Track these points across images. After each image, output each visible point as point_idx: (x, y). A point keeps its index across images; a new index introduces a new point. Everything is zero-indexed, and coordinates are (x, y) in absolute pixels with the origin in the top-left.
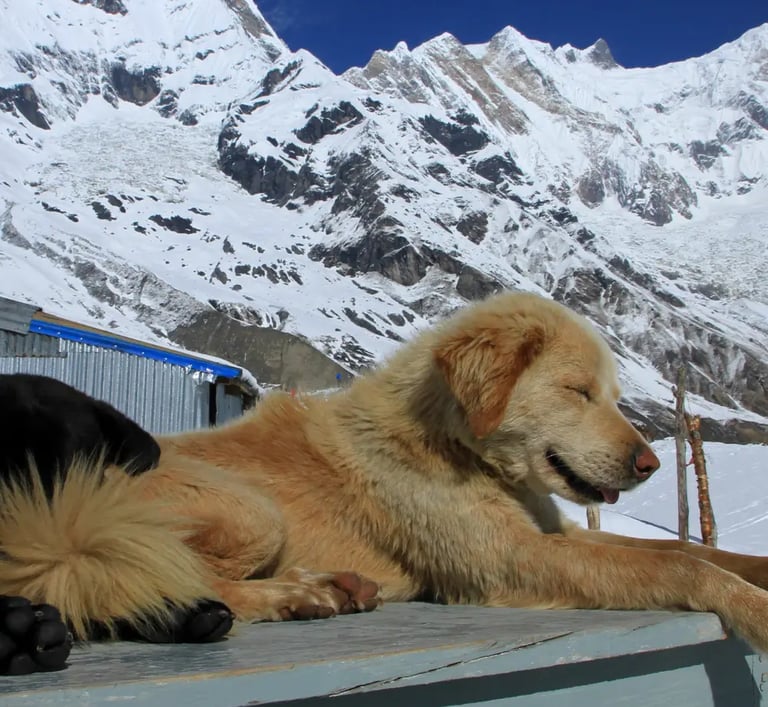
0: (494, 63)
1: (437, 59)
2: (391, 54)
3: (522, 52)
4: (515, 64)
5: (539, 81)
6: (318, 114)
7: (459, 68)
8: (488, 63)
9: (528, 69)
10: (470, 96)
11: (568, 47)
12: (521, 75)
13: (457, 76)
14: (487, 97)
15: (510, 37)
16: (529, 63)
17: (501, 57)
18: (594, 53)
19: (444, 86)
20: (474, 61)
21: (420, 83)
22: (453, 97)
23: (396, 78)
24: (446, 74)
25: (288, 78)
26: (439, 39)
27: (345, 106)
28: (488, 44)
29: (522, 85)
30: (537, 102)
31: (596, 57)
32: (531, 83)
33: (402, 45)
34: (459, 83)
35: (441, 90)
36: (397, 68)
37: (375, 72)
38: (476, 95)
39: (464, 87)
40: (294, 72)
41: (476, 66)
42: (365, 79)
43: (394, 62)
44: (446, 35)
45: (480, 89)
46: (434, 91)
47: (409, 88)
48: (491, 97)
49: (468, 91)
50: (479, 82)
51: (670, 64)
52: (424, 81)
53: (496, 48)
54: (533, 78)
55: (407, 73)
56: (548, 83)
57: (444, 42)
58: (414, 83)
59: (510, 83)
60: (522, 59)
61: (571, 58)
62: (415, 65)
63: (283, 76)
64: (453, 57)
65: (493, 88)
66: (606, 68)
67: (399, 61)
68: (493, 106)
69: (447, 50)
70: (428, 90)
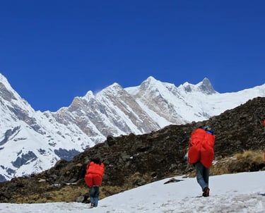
0: (142, 97)
1: (110, 97)
2: (83, 98)
3: (157, 91)
4: (154, 97)
5: (166, 106)
6: (20, 156)
7: (122, 101)
8: (139, 97)
9: (160, 99)
10: (127, 117)
11: (186, 84)
12: (156, 103)
13: (121, 106)
14: (137, 116)
15: (151, 83)
16: (160, 96)
17: (146, 93)
18: (202, 86)
19: (114, 112)
20: (130, 97)
21: (99, 112)
22: (119, 118)
23: (86, 110)
24: (115, 105)
25: (14, 134)
26: (111, 86)
27: (31, 153)
28: (139, 86)
29: (157, 108)
30: (165, 117)
31: (203, 88)
32: (161, 107)
33: (90, 92)
34: (122, 110)
35: (112, 115)
36: (87, 105)
37: (75, 108)
38: (131, 116)
39: (125, 112)
40: (17, 131)
41: (131, 100)
42: (69, 112)
43: (85, 102)
44: (115, 84)
45: (133, 113)
46: (107, 115)
47: (93, 115)
48: (139, 116)
49: (127, 114)
50: (133, 109)
51: (245, 90)
52: (101, 111)
53: (144, 89)
54: (163, 105)
55: (92, 107)
56: (171, 107)
57: (114, 88)
58: (96, 113)
59: (151, 107)
60: (157, 94)
61: (188, 90)
62: (96, 103)
63: (13, 133)
64: (119, 96)
65: (140, 111)
66: (209, 94)
67: (88, 101)
68: (140, 121)
69: (116, 92)
70: (104, 116)
